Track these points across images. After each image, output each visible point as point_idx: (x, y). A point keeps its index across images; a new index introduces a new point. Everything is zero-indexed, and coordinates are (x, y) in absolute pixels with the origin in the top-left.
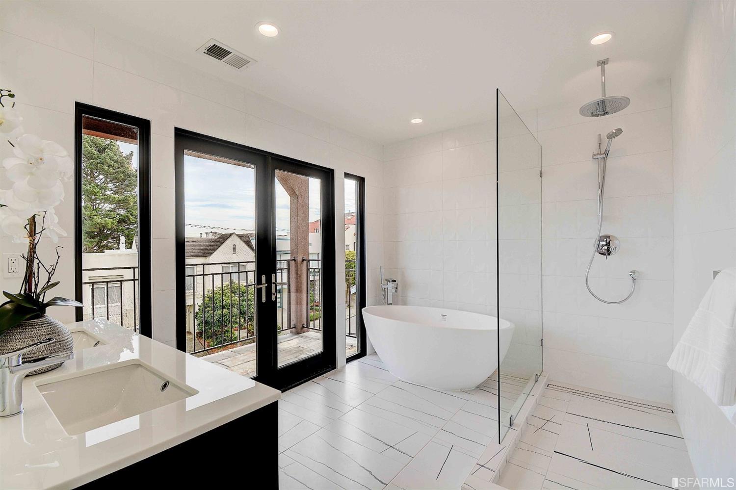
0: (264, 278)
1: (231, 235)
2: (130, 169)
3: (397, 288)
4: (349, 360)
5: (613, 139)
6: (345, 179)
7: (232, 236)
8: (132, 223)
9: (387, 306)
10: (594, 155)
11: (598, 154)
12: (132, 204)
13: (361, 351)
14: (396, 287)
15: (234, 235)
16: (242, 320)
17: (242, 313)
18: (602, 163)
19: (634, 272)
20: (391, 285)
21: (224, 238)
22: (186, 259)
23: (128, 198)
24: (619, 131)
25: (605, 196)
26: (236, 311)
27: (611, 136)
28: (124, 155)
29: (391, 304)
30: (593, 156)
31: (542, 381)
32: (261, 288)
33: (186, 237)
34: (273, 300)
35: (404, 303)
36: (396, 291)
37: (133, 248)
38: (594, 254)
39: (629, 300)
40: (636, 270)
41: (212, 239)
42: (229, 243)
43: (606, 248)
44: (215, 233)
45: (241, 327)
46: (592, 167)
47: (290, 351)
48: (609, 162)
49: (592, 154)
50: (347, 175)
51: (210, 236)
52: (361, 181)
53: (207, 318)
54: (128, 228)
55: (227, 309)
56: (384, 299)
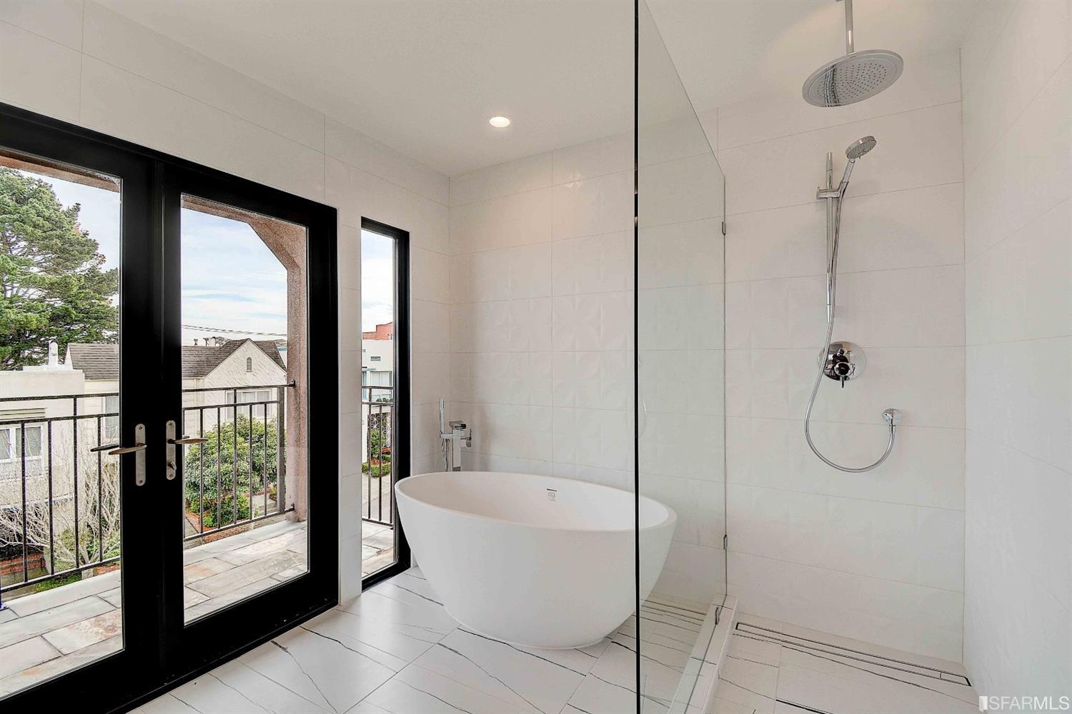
0: (140, 432)
1: (243, 342)
2: (73, 231)
3: (470, 438)
4: (368, 583)
5: (857, 159)
6: (362, 231)
7: (245, 345)
8: (76, 321)
9: (451, 474)
10: (821, 191)
11: (826, 191)
12: (75, 290)
13: (399, 559)
14: (468, 436)
15: (248, 342)
16: (257, 479)
17: (256, 468)
18: (835, 208)
19: (891, 411)
20: (458, 434)
21: (232, 347)
22: (183, 381)
23: (68, 280)
24: (869, 142)
25: (839, 269)
26: (245, 465)
27: (856, 152)
28: (64, 208)
29: (457, 469)
30: (817, 196)
31: (728, 618)
32: (134, 453)
33: (182, 345)
34: (169, 478)
35: (485, 467)
36: (469, 445)
37: (66, 361)
38: (820, 380)
39: (884, 463)
40: (895, 408)
41: (213, 348)
42: (239, 354)
43: (840, 366)
44: (221, 339)
45: (254, 491)
46: (815, 215)
47: (266, 562)
48: (846, 206)
49: (817, 190)
50: (367, 223)
51: (212, 344)
52: (402, 239)
53: (195, 478)
54: (69, 329)
55: (231, 463)
56: (443, 462)
